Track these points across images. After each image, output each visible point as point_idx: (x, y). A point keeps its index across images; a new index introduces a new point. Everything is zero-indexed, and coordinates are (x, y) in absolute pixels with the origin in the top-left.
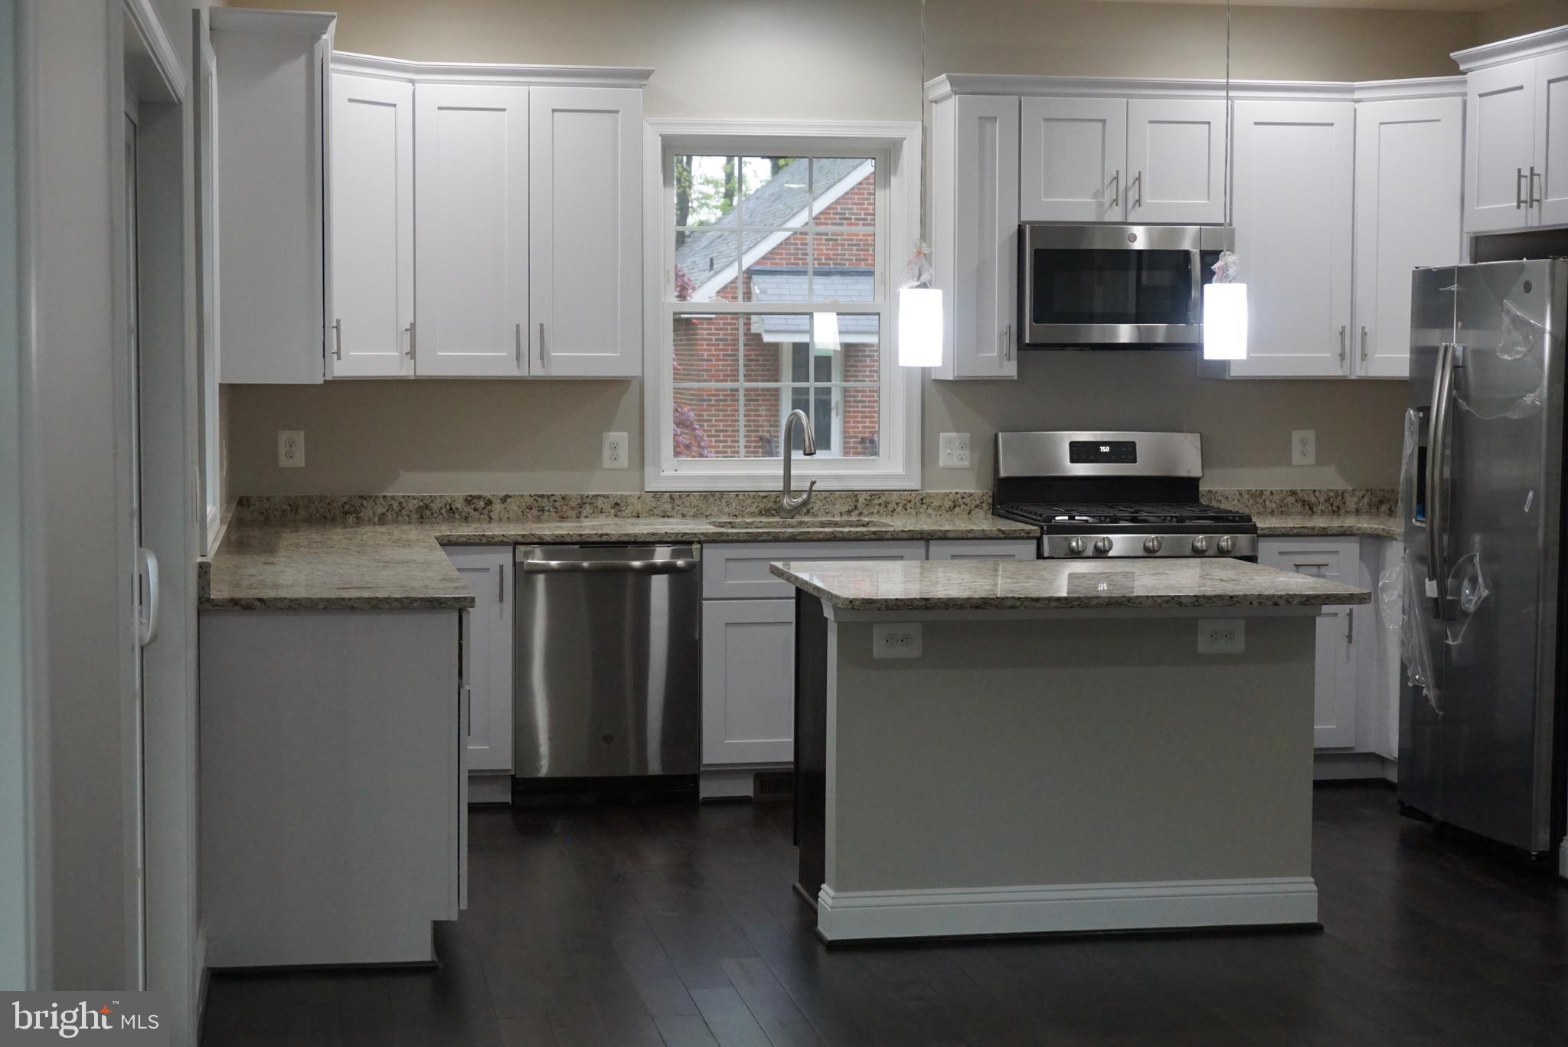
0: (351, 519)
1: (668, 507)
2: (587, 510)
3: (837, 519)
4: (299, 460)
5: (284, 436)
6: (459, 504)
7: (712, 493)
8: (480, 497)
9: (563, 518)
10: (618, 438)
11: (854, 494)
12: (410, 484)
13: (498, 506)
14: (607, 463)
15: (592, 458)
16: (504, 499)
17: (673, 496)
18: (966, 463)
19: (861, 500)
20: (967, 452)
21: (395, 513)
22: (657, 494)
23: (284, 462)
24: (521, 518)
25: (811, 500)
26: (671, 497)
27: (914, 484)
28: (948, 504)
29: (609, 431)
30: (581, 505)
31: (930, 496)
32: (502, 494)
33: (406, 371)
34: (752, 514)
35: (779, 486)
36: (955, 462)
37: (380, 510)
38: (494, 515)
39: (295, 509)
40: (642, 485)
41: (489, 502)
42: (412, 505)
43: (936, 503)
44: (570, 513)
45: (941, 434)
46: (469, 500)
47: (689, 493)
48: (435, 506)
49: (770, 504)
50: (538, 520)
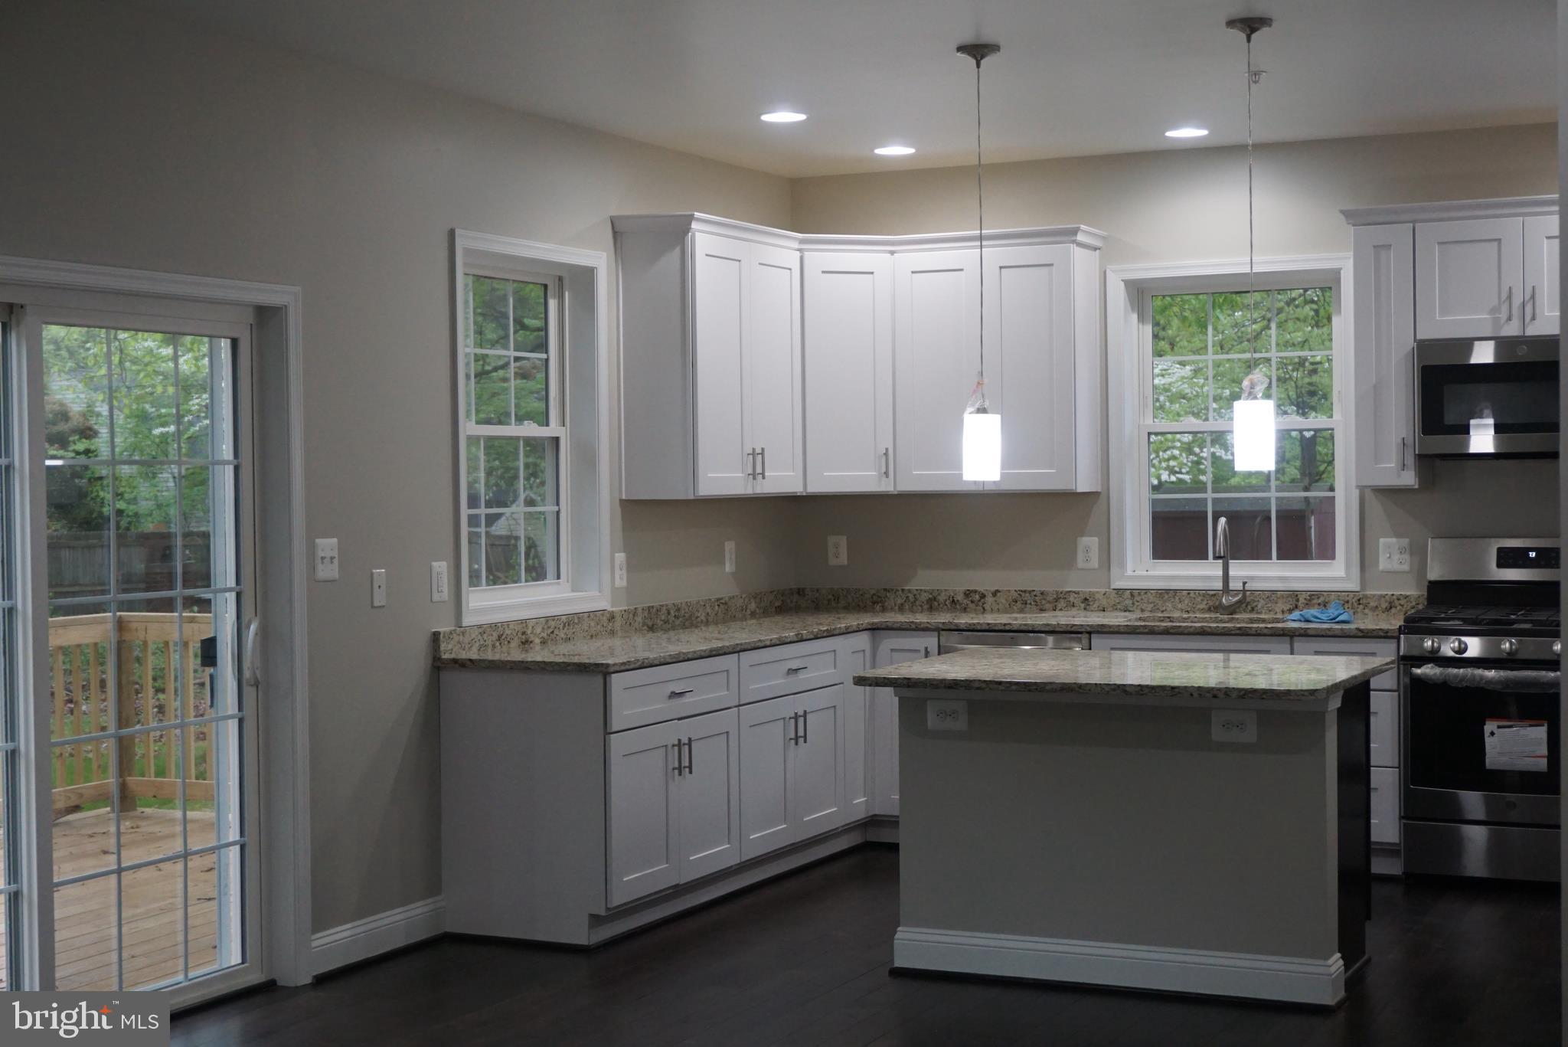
0: (878, 607)
1: (1129, 602)
2: (1062, 604)
3: (1279, 616)
4: (843, 559)
5: (832, 540)
6: (960, 597)
7: (1167, 591)
8: (976, 591)
9: (1042, 610)
10: (1089, 543)
11: (1294, 595)
12: (925, 580)
13: (990, 599)
14: (1080, 564)
15: (1067, 559)
16: (995, 593)
17: (1132, 592)
18: (1406, 567)
19: (1302, 600)
20: (1407, 557)
21: (911, 603)
22: (1119, 591)
23: (833, 561)
24: (1008, 610)
25: (1246, 600)
26: (1132, 595)
27: (1353, 585)
28: (1384, 605)
29: (1082, 536)
30: (1057, 600)
31: (1366, 597)
32: (993, 589)
33: (886, 486)
34: (1202, 611)
35: (1219, 585)
36: (1395, 565)
37: (899, 601)
38: (987, 606)
39: (837, 599)
40: (1110, 586)
41: (983, 596)
42: (925, 597)
43: (1373, 604)
44: (1048, 606)
45: (1382, 540)
46: (968, 594)
47: (1147, 591)
48: (941, 598)
49: (1212, 601)
50: (1021, 611)
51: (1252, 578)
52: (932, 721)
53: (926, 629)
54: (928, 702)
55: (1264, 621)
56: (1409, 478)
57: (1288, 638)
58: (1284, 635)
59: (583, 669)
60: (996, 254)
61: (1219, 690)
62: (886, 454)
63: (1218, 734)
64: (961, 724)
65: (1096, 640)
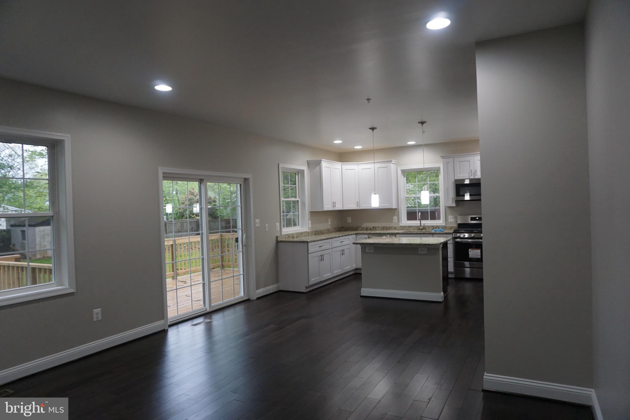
0: (357, 230)
1: (403, 228)
2: (390, 229)
3: (431, 230)
4: (350, 222)
5: (348, 218)
6: (372, 228)
7: (410, 226)
8: (374, 227)
9: (387, 230)
10: (395, 218)
11: (433, 226)
12: (365, 225)
13: (377, 228)
14: (394, 221)
15: (391, 221)
16: (378, 227)
17: (404, 227)
18: (454, 221)
19: (435, 227)
20: (454, 219)
21: (363, 229)
22: (401, 226)
23: (348, 222)
24: (381, 230)
25: (424, 228)
26: (403, 227)
27: (444, 224)
28: (450, 228)
29: (394, 216)
30: (390, 228)
31: (446, 227)
32: (378, 226)
33: (358, 208)
34: (416, 230)
35: (419, 225)
36: (452, 221)
37: (361, 229)
38: (377, 230)
39: (349, 229)
40: (399, 225)
41: (376, 228)
42: (365, 228)
43: (448, 228)
44: (388, 229)
45: (449, 216)
46: (373, 227)
47: (406, 226)
48: (368, 228)
49: (418, 228)
50: (383, 230)
51: (425, 223)
52: (367, 251)
53: (366, 234)
54: (367, 247)
55: (428, 231)
56: (454, 205)
57: (432, 235)
58: (431, 234)
59: (304, 242)
60: (377, 165)
61: (420, 244)
62: (358, 202)
63: (420, 252)
64: (372, 251)
65: (397, 235)
